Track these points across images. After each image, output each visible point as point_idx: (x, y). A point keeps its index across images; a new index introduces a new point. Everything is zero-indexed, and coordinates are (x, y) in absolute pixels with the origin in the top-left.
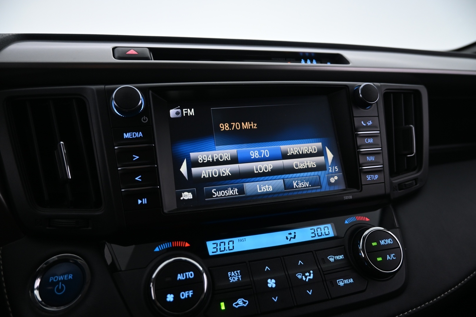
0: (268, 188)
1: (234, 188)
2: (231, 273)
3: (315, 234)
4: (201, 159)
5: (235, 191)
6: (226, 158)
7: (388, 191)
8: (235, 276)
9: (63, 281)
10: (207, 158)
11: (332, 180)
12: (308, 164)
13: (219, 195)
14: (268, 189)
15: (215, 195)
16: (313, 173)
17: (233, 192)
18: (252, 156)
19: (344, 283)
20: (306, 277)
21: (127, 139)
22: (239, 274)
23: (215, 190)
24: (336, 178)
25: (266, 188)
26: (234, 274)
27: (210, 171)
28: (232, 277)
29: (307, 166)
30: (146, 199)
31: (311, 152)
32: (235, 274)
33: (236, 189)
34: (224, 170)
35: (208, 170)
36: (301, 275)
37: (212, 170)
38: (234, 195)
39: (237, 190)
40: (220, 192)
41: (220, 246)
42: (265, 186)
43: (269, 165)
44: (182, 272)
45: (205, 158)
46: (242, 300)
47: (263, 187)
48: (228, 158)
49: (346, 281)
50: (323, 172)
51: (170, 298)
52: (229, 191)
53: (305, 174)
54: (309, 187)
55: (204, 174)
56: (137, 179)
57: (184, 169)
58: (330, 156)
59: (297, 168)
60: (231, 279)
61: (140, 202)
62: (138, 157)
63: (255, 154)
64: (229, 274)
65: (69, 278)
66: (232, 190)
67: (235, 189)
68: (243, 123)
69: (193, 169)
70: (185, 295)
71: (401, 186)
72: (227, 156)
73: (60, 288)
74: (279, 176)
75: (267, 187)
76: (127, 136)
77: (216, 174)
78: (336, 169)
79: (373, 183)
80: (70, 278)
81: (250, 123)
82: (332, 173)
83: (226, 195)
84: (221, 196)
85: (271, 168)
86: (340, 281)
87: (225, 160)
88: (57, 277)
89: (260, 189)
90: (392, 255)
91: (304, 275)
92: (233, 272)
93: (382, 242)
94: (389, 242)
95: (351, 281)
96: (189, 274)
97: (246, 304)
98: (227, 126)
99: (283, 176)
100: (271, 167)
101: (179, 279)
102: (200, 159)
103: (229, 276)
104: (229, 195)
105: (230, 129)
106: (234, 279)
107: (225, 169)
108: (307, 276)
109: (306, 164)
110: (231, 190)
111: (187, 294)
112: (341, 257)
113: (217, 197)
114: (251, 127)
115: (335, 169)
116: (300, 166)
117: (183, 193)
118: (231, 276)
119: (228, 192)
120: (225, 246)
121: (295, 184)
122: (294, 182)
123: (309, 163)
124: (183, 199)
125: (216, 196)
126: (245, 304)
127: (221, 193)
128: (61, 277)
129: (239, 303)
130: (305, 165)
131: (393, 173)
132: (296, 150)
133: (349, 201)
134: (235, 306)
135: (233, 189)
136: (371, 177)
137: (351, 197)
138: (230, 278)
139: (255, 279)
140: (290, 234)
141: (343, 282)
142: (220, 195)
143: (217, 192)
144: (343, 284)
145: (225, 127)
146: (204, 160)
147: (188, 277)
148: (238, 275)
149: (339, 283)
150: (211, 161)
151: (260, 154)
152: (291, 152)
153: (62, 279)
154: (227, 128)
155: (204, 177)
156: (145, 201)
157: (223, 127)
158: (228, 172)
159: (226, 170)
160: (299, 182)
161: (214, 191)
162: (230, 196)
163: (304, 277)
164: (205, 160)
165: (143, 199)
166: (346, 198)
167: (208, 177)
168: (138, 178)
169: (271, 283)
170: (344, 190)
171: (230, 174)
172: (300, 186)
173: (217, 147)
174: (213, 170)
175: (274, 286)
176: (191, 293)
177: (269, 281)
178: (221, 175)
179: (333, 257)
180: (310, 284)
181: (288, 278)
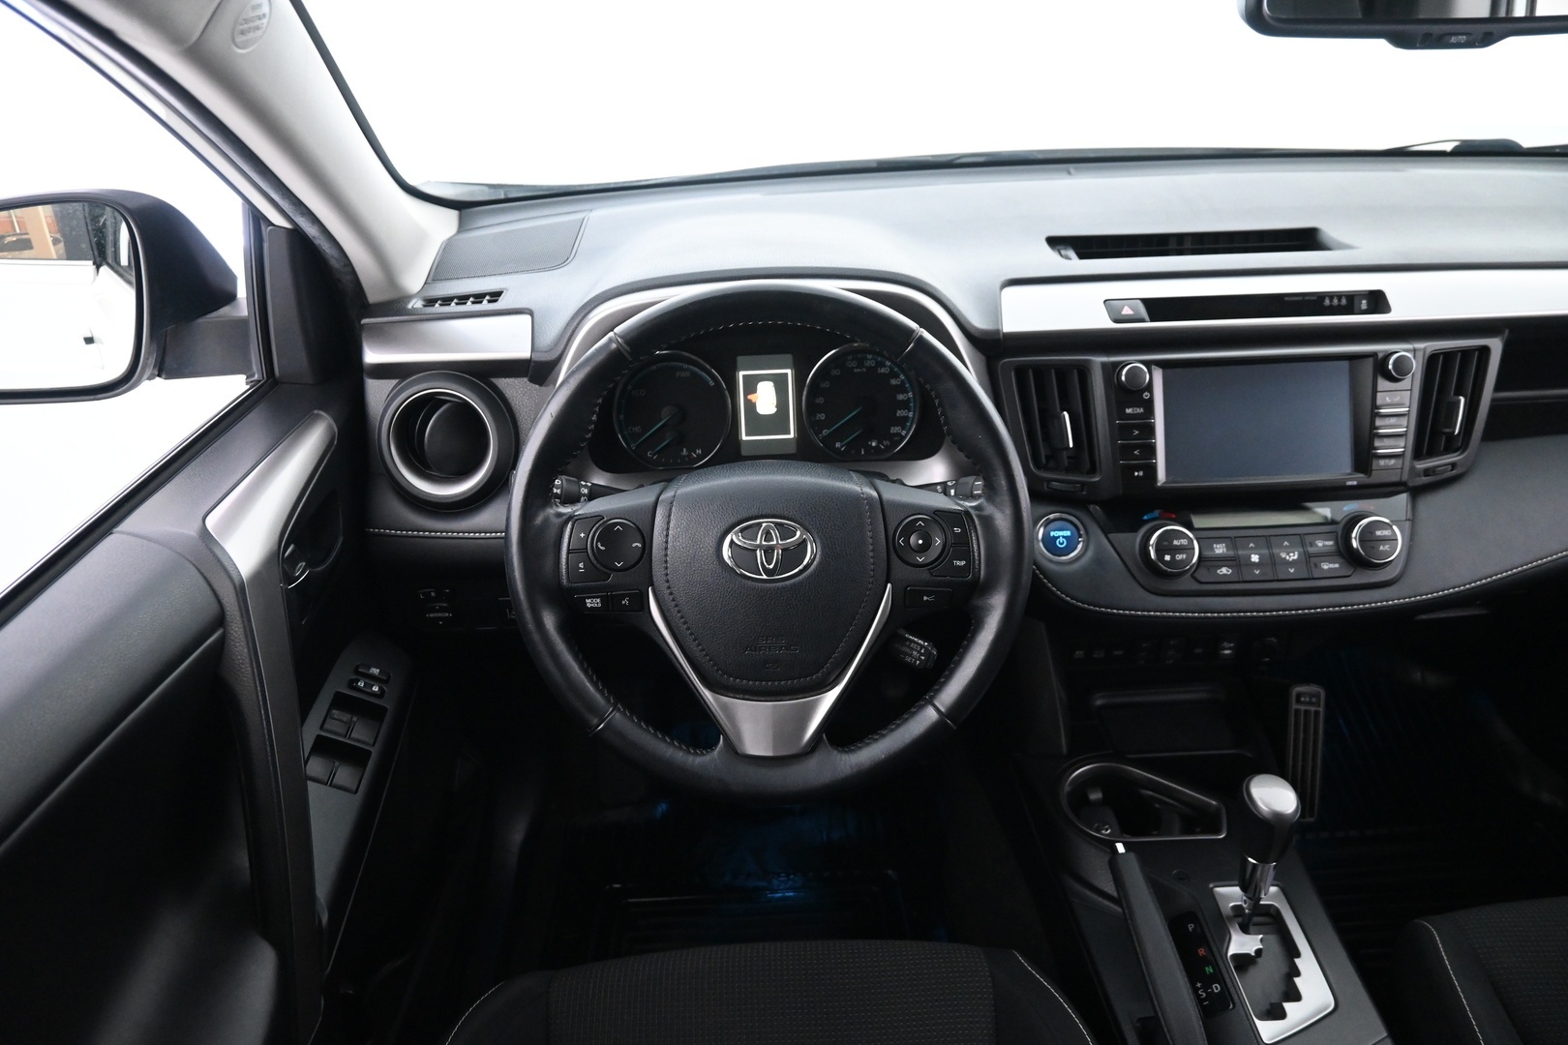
7: (1405, 478)
9: (1063, 537)
19: (1328, 567)
20: (1290, 557)
21: (1129, 414)
30: (1142, 471)
32: (1221, 547)
36: (1285, 554)
41: (1207, 521)
44: (1178, 539)
46: (1226, 569)
49: (1331, 566)
51: (1167, 558)
56: (1135, 452)
60: (1216, 550)
61: (1136, 474)
62: (1138, 432)
64: (1215, 546)
70: (1179, 557)
71: (1427, 472)
76: (1129, 411)
79: (1386, 469)
86: (1325, 564)
90: (1386, 546)
91: (1288, 554)
92: (1219, 544)
93: (1379, 533)
94: (1387, 533)
95: (1337, 566)
101: (1175, 545)
108: (1292, 556)
111: (1181, 557)
112: (1331, 543)
118: (1218, 548)
126: (1229, 572)
129: (1223, 571)
131: (1418, 454)
133: (1352, 487)
134: (1220, 573)
136: (1386, 462)
137: (1355, 483)
139: (1240, 552)
147: (1181, 544)
148: (1223, 548)
149: (1323, 566)
156: (1141, 473)
163: (1288, 557)
166: (1349, 483)
168: (1137, 452)
169: (1255, 558)
170: (1349, 474)
175: (1257, 560)
176: (1184, 557)
177: (1253, 556)
179: (1322, 543)
180: (1293, 563)
181: (1272, 556)
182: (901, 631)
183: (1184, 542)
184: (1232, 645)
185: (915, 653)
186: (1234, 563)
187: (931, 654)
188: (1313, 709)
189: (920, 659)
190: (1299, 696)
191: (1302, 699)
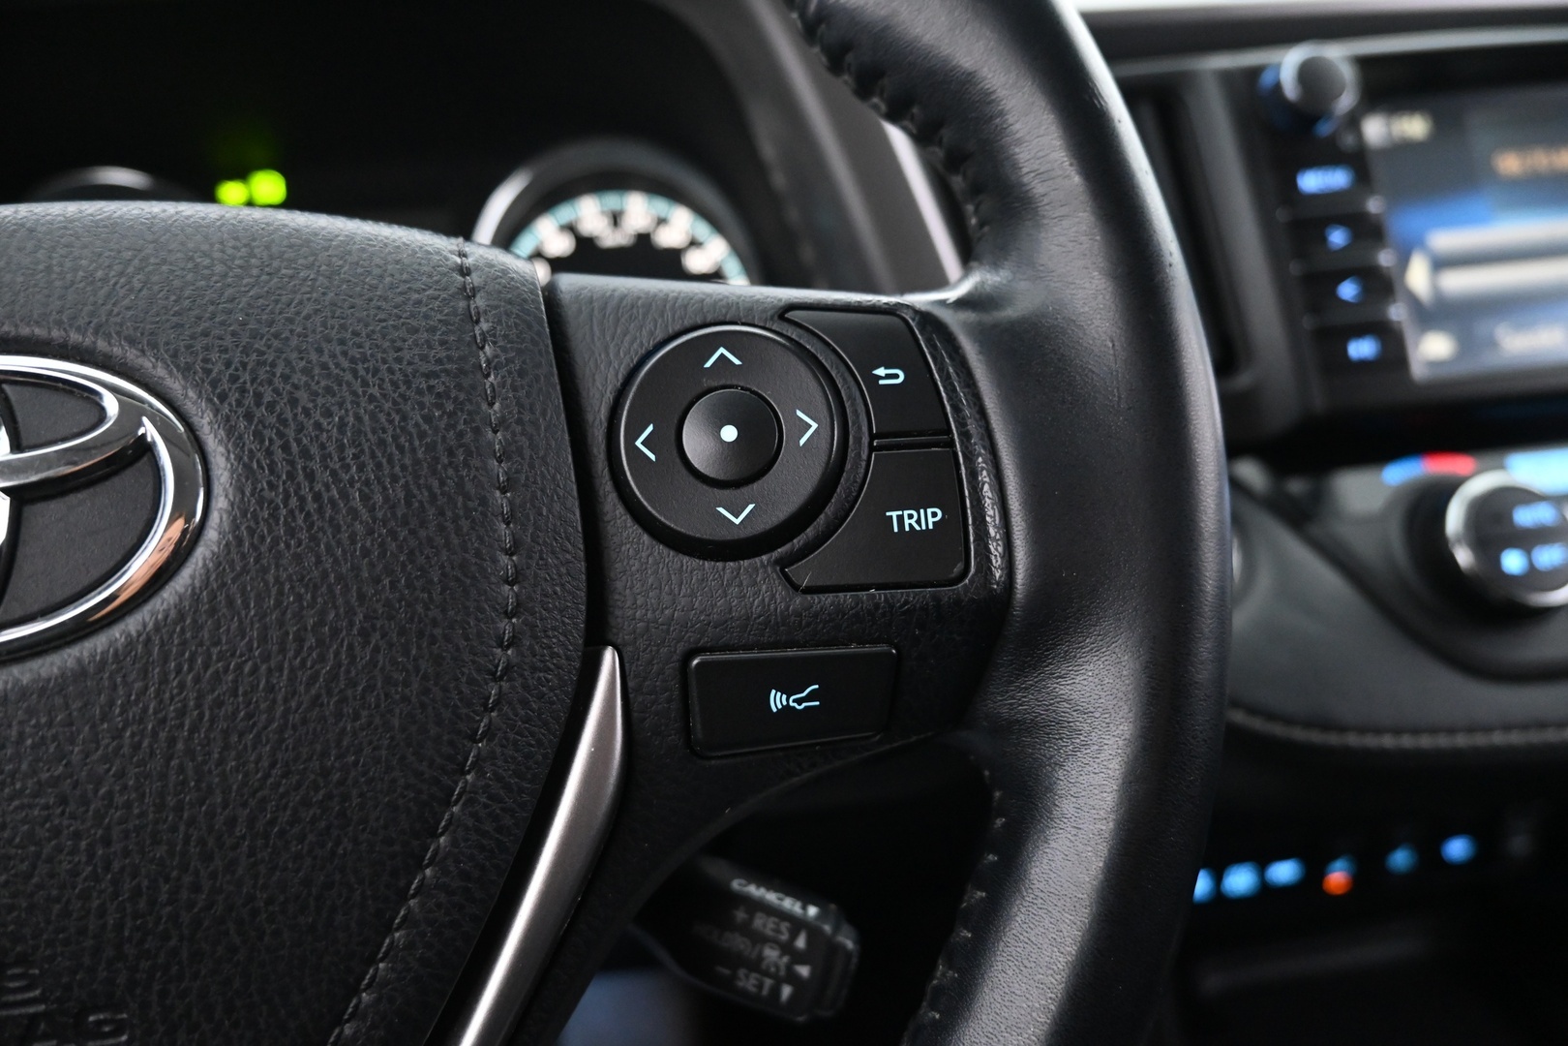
182: (715, 868)
185: (771, 954)
187: (834, 948)
189: (792, 978)
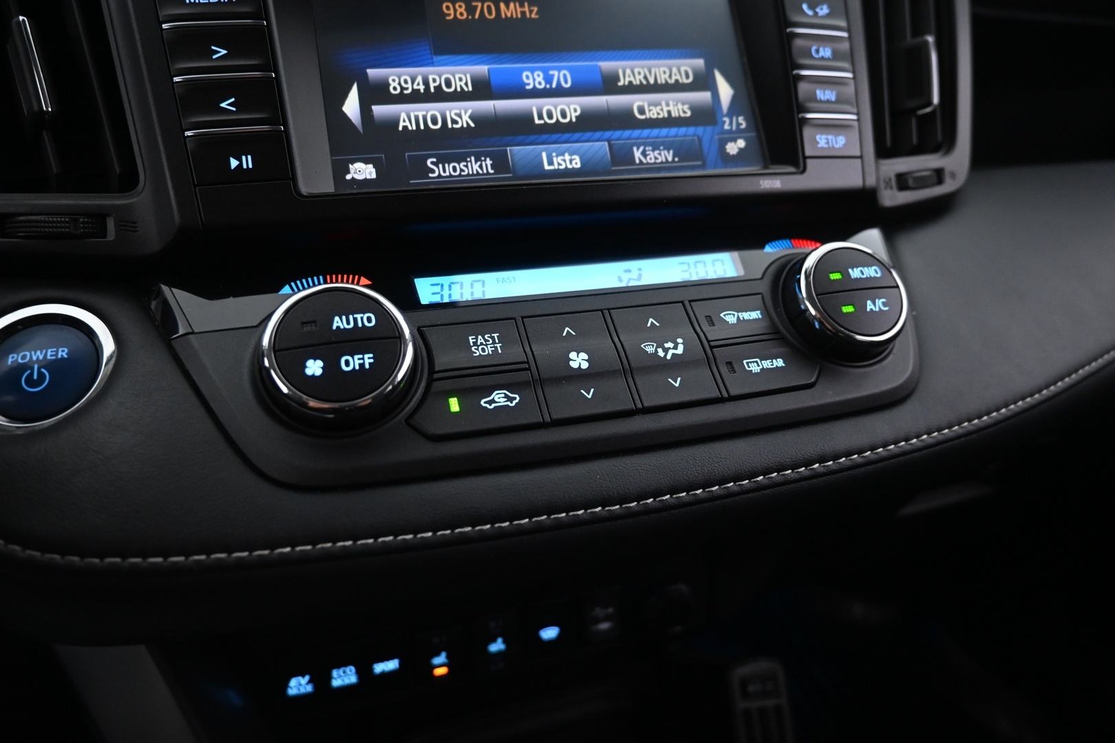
0: (571, 161)
1: (483, 158)
2: (477, 339)
3: (690, 273)
4: (396, 84)
5: (486, 165)
6: (461, 87)
7: (871, 179)
8: (486, 345)
9: (43, 363)
10: (413, 83)
11: (733, 148)
12: (671, 108)
13: (444, 171)
14: (571, 163)
15: (433, 171)
16: (683, 130)
17: (481, 167)
18: (529, 84)
19: (761, 367)
20: (666, 350)
21: (193, 5)
22: (497, 342)
23: (435, 160)
24: (741, 143)
25: (565, 161)
26: (483, 341)
27: (420, 114)
28: (478, 346)
29: (669, 112)
30: (249, 157)
31: (677, 81)
32: (486, 341)
33: (488, 159)
34: (456, 114)
35: (416, 113)
36: (653, 346)
37: (424, 113)
38: (483, 174)
39: (491, 162)
40: (447, 165)
41: (450, 289)
42: (563, 154)
43: (572, 108)
44: (346, 312)
45: (406, 82)
46: (505, 394)
47: (557, 156)
48: (466, 84)
49: (767, 364)
50: (709, 129)
51: (314, 367)
52: (469, 164)
53: (664, 131)
54: (673, 161)
55: (404, 121)
56: (223, 105)
57: (351, 106)
58: (725, 91)
59: (643, 117)
60: (477, 349)
61: (234, 163)
62: (224, 52)
63: (534, 80)
64: (471, 340)
65: (59, 356)
66: (479, 163)
67: (485, 160)
68: (502, 5)
69: (374, 108)
70: (351, 363)
71: (904, 180)
72: (464, 81)
73: (35, 377)
74: (598, 134)
75: (567, 157)
77: (435, 122)
78: (741, 124)
79: (832, 155)
80: (62, 355)
81: (522, 6)
82: (730, 131)
83: (463, 173)
84: (451, 176)
85: (578, 113)
86: (751, 362)
87: (459, 89)
88: (28, 354)
89: (550, 163)
90: (879, 302)
91: (660, 345)
92: (480, 337)
93: (855, 273)
94: (873, 274)
95: (779, 363)
96: (362, 318)
97: (514, 402)
98: (461, 9)
99: (608, 134)
100: (575, 110)
101: (338, 327)
102: (393, 84)
103: (472, 344)
104: (471, 173)
105: (470, 17)
106: (483, 350)
107: (458, 111)
108: (670, 348)
109: (665, 109)
110: (476, 163)
111: (357, 362)
112: (755, 315)
113: (440, 176)
114: (523, 13)
115: (738, 124)
116: (651, 112)
117: (352, 164)
118: (475, 344)
119: (467, 166)
120: (463, 291)
121: (638, 154)
122: (635, 149)
123: (674, 105)
124: (353, 178)
125: (436, 174)
126: (512, 403)
127: (449, 169)
128: (38, 353)
129: (496, 399)
130: (662, 110)
132: (639, 73)
134: (488, 406)
135: (481, 161)
136: (827, 139)
137: (778, 184)
138: (473, 349)
139: (540, 350)
140: (629, 271)
141: (759, 366)
142: (447, 174)
143: (441, 166)
144: (759, 368)
145: (455, 11)
146: (403, 89)
147: (360, 325)
148: (494, 342)
149: (749, 367)
150: (422, 91)
151: (548, 79)
152: (627, 79)
153: (41, 357)
154: (461, 14)
155: (405, 128)
156: (248, 162)
157: (452, 11)
158: (466, 118)
159: (461, 114)
160: (649, 150)
161: (432, 163)
162: (473, 175)
163: (660, 350)
164: (407, 89)
165: (244, 158)
166: (766, 184)
167: (414, 128)
168: (228, 105)
169: (579, 360)
171: (472, 125)
172: (651, 159)
173: (436, 58)
174: (427, 113)
175: (585, 365)
176: (368, 359)
177: (573, 355)
178: (450, 126)
179: (734, 315)
180: (677, 365)
181: (621, 351)
183: (366, 319)
184: (611, 610)
186: (525, 376)
188: (770, 703)
190: (744, 683)
191: (751, 688)
